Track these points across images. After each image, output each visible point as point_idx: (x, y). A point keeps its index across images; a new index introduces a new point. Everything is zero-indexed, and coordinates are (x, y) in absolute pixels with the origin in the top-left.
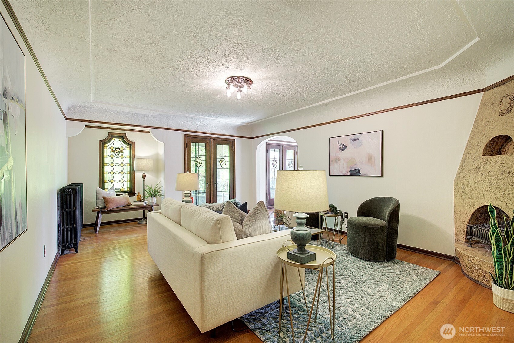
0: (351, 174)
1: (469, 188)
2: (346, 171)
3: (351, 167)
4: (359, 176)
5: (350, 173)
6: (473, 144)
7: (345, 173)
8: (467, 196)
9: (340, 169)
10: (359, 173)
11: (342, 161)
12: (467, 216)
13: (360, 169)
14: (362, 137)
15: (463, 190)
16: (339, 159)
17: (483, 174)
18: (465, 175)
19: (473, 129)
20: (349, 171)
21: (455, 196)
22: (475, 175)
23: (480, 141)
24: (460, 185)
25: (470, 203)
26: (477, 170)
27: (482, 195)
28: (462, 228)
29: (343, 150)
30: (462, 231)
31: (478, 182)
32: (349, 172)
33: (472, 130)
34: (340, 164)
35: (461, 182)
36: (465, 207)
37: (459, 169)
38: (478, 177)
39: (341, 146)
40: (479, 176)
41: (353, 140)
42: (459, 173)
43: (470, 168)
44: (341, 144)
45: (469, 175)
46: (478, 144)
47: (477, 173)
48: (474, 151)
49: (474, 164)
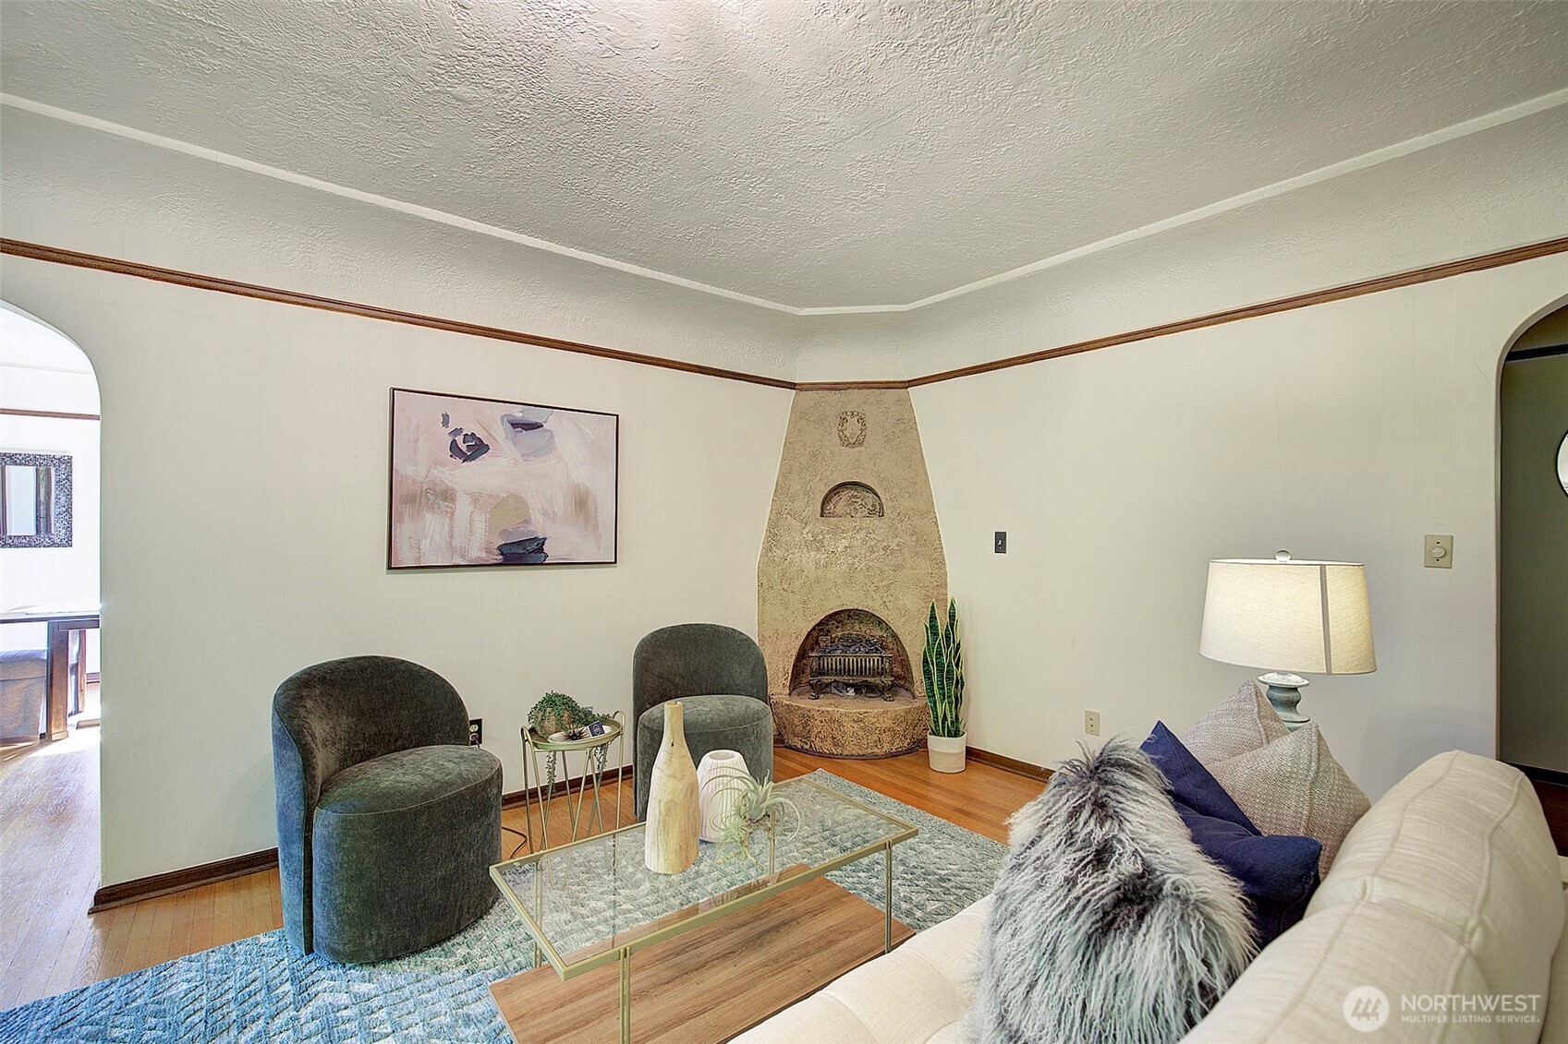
0: (505, 559)
1: (802, 581)
2: (480, 543)
3: (504, 533)
4: (542, 564)
5: (502, 554)
6: (792, 490)
7: (476, 554)
8: (798, 597)
9: (451, 537)
10: (539, 555)
11: (463, 506)
12: (797, 638)
13: (545, 539)
14: (552, 422)
15: (786, 587)
16: (447, 495)
17: (833, 552)
18: (788, 553)
19: (783, 459)
20: (500, 548)
21: (761, 600)
22: (813, 553)
23: (808, 487)
24: (776, 576)
25: (804, 611)
26: (817, 544)
27: (834, 591)
28: (781, 666)
29: (467, 459)
30: (780, 674)
32: (498, 552)
33: (782, 462)
34: (452, 518)
35: (781, 568)
36: (791, 620)
37: (767, 541)
38: (822, 557)
39: (459, 439)
40: (824, 556)
41: (515, 425)
42: (768, 550)
43: (797, 539)
44: (457, 431)
45: (799, 554)
46: (806, 493)
47: (818, 550)
48: (799, 505)
49: (805, 532)
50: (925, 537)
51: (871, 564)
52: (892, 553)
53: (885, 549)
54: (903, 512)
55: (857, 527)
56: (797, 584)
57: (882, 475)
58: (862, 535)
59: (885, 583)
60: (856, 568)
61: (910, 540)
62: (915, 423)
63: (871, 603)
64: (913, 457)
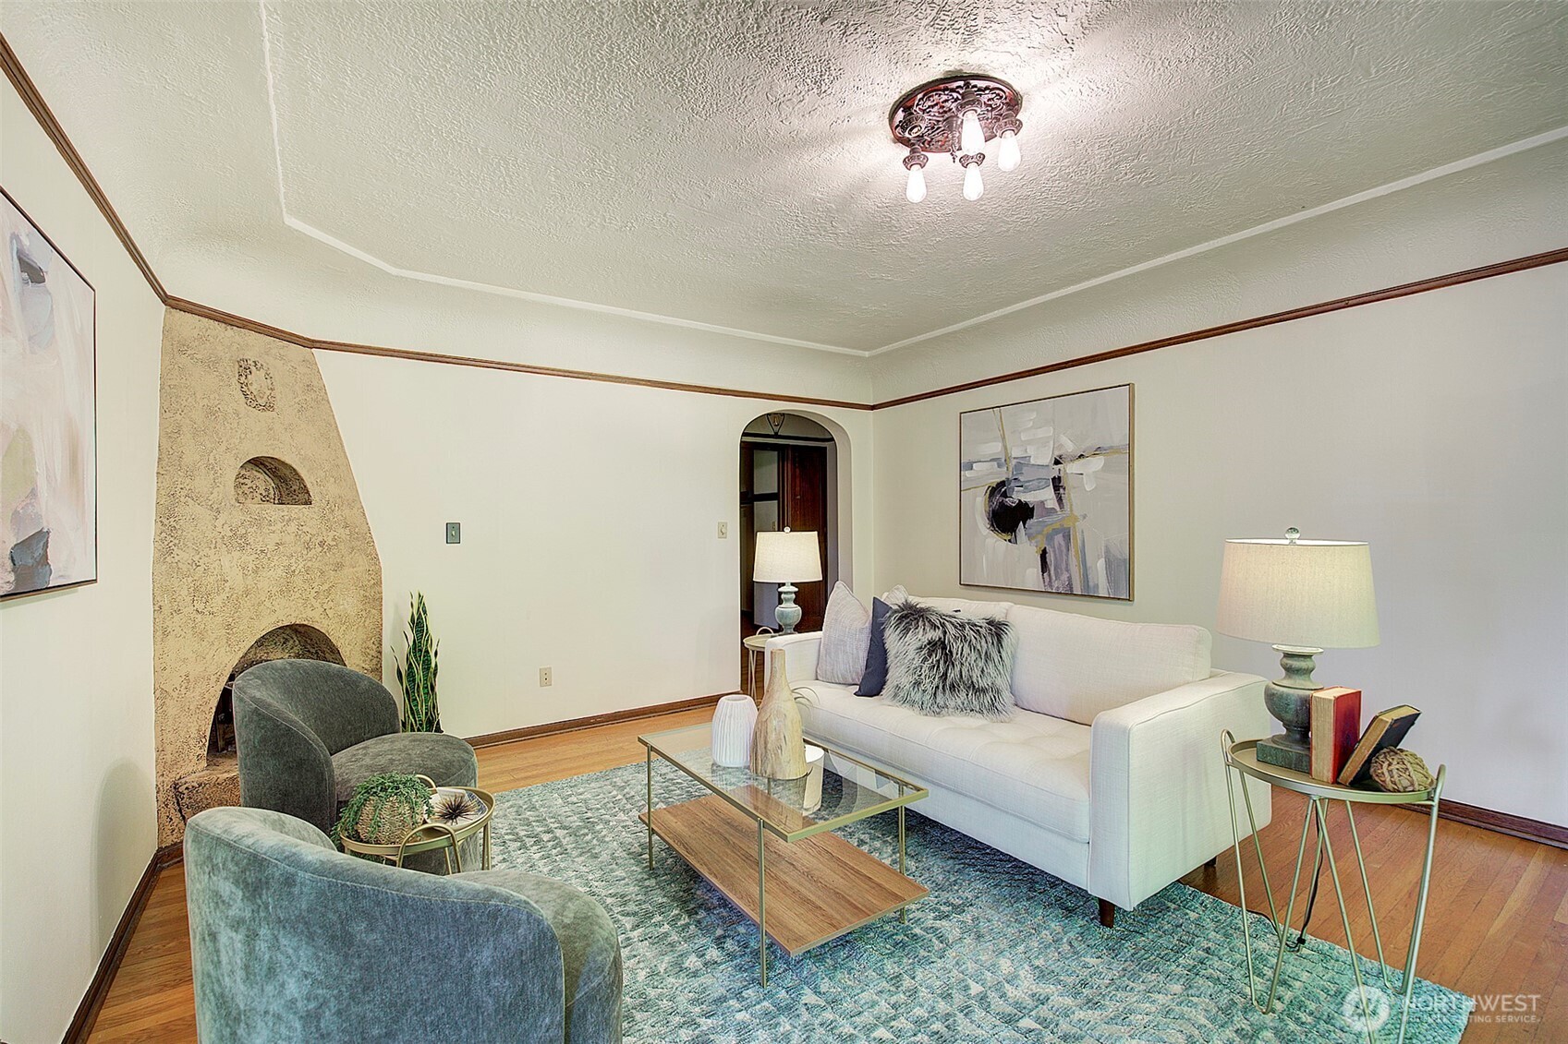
1: (224, 596)
6: (186, 459)
8: (218, 619)
15: (200, 606)
17: (262, 551)
18: (198, 556)
21: (159, 635)
22: (236, 554)
23: (211, 457)
24: (184, 592)
25: (228, 639)
26: (238, 540)
27: (268, 604)
31: (255, 572)
35: (190, 579)
36: (207, 657)
37: (159, 539)
38: (249, 559)
40: (253, 557)
42: (164, 552)
43: (208, 534)
45: (217, 557)
46: (210, 467)
47: (242, 549)
48: (201, 483)
49: (218, 523)
50: (357, 530)
51: (309, 564)
52: (329, 549)
53: (322, 544)
54: (331, 500)
55: (287, 518)
56: (217, 601)
57: (302, 452)
58: (293, 527)
59: (326, 587)
60: (294, 571)
61: (343, 533)
62: (326, 394)
63: (310, 614)
64: (330, 434)
